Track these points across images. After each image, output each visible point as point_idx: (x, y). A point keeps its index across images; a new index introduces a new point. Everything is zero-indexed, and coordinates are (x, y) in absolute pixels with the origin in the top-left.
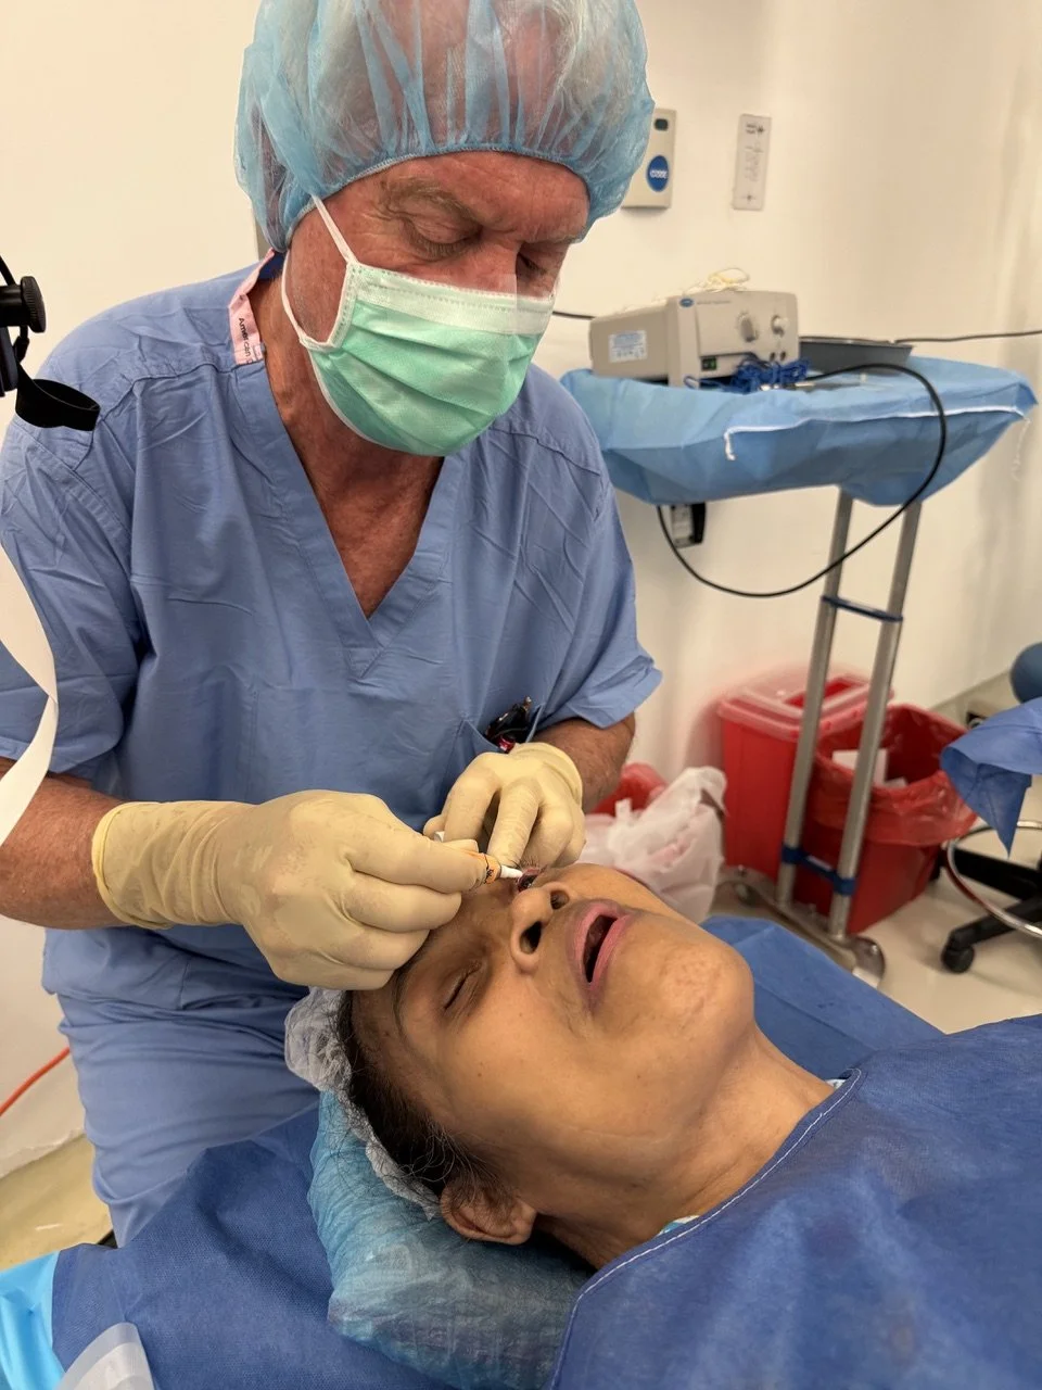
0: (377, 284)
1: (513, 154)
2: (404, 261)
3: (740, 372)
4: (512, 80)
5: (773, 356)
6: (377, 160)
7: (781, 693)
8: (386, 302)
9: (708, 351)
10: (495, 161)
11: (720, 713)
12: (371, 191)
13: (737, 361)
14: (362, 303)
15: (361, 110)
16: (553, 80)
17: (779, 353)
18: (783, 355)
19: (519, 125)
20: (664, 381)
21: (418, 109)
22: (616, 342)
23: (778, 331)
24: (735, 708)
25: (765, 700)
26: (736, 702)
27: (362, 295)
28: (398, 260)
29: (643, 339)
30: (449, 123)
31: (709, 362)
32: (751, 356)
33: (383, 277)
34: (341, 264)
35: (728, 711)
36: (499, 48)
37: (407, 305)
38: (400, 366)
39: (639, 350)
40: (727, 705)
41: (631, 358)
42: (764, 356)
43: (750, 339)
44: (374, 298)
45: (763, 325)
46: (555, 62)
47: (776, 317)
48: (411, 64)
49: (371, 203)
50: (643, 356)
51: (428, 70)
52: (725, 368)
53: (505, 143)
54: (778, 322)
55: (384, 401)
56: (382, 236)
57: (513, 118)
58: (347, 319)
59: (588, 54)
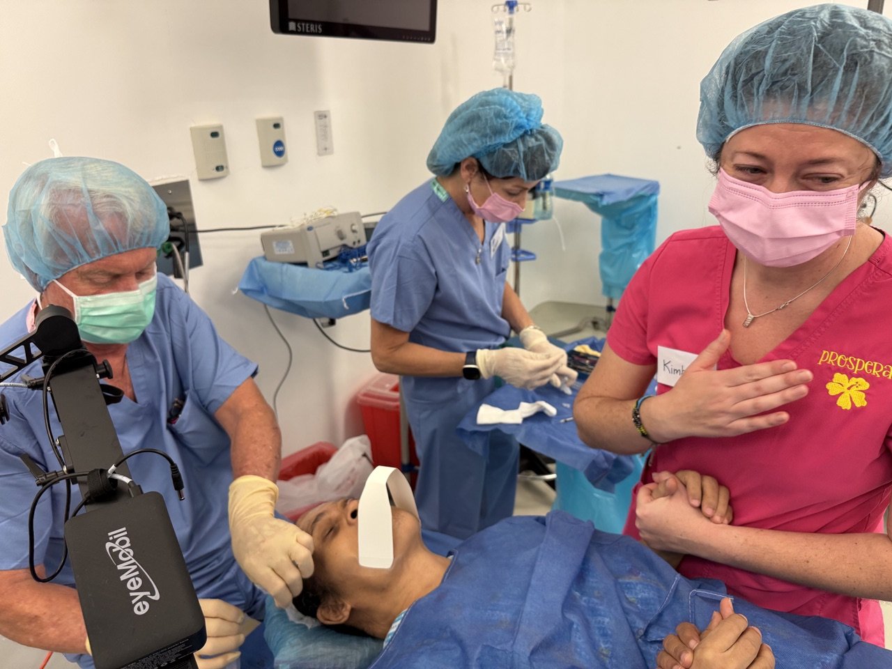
0: (87, 301)
1: (120, 253)
2: (95, 291)
3: (341, 255)
4: (111, 235)
5: (354, 243)
6: (73, 266)
7: (387, 385)
8: (92, 305)
9: (324, 248)
10: (116, 257)
11: (358, 402)
12: (74, 274)
13: (338, 249)
14: (84, 308)
15: (60, 254)
16: (126, 231)
17: (356, 241)
18: (359, 241)
19: (119, 245)
20: (304, 264)
21: (82, 251)
22: (277, 245)
23: (354, 231)
24: (365, 398)
25: (379, 391)
26: (365, 395)
27: (82, 306)
28: (92, 291)
29: (291, 244)
30: (95, 252)
31: (325, 253)
32: (345, 246)
33: (89, 298)
34: (71, 298)
35: (361, 401)
36: (103, 229)
37: (101, 304)
38: (105, 323)
39: (289, 250)
40: (362, 398)
41: (287, 253)
42: (350, 244)
43: (342, 238)
44: (88, 305)
45: (347, 230)
46: (125, 225)
47: (352, 225)
48: (74, 238)
49: (75, 278)
50: (293, 252)
51: (81, 238)
52: (333, 254)
53: (116, 251)
54: (354, 228)
55: (104, 333)
56: (84, 286)
57: (116, 244)
58: (80, 314)
59: (135, 219)
